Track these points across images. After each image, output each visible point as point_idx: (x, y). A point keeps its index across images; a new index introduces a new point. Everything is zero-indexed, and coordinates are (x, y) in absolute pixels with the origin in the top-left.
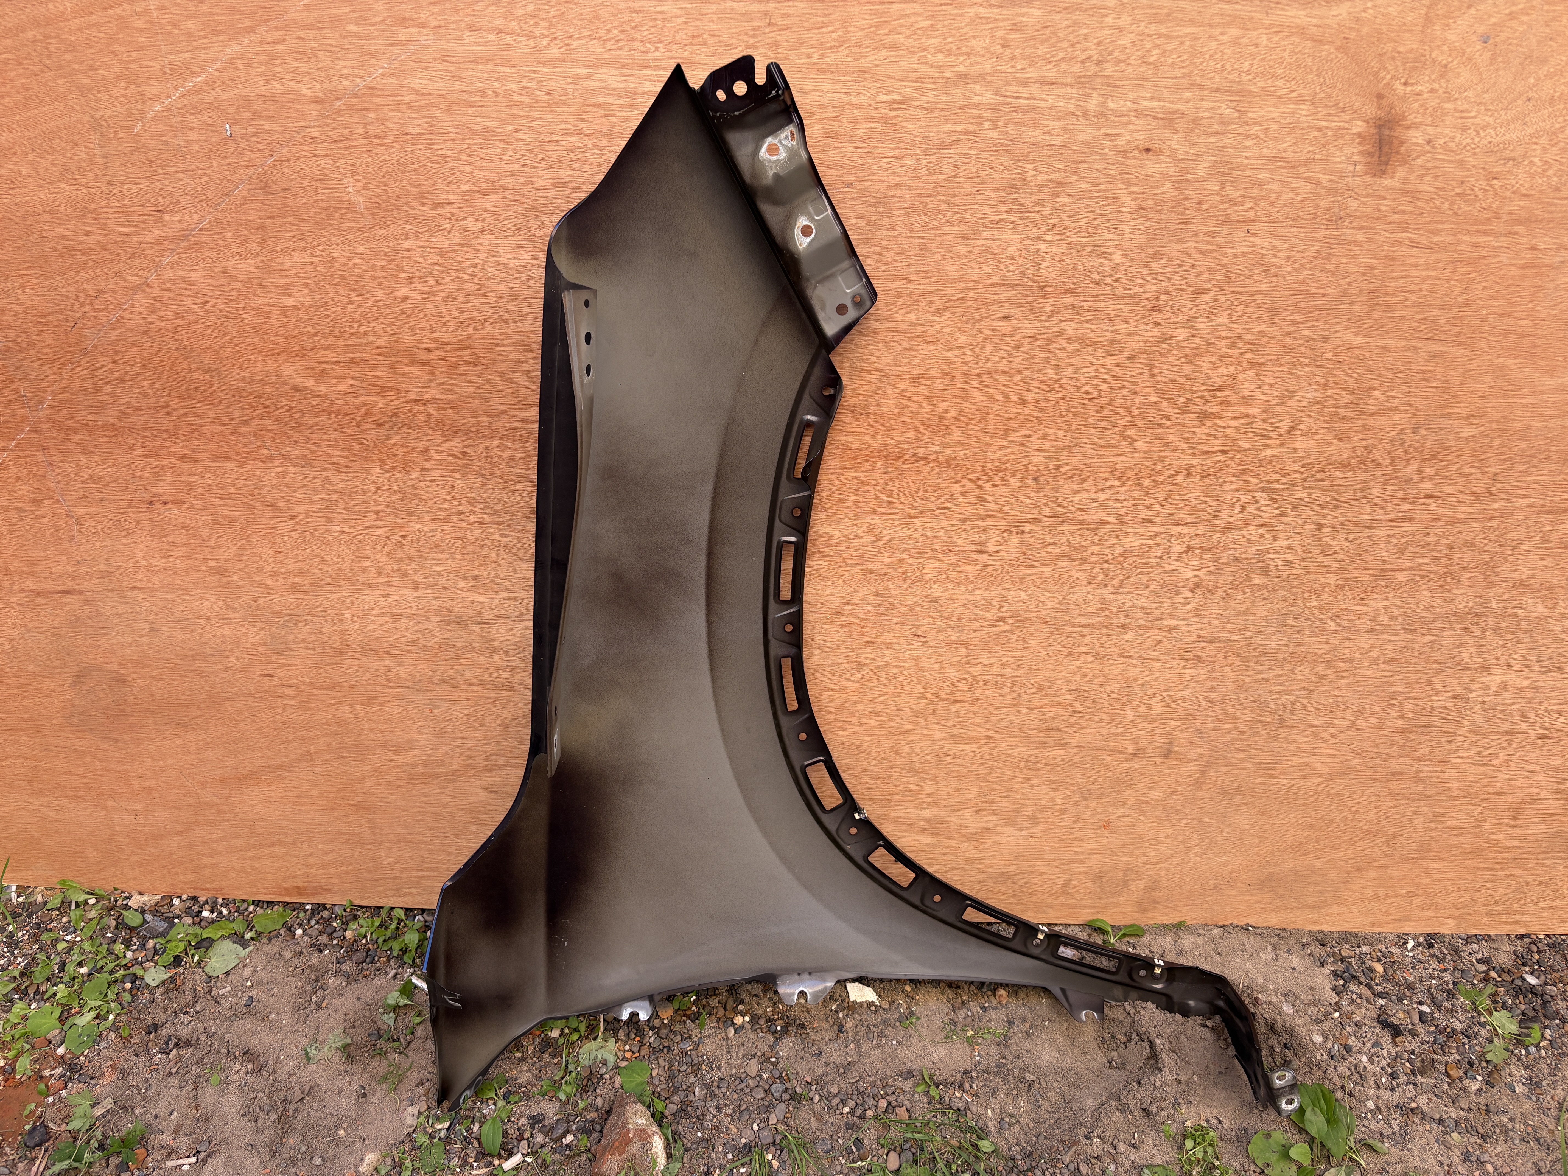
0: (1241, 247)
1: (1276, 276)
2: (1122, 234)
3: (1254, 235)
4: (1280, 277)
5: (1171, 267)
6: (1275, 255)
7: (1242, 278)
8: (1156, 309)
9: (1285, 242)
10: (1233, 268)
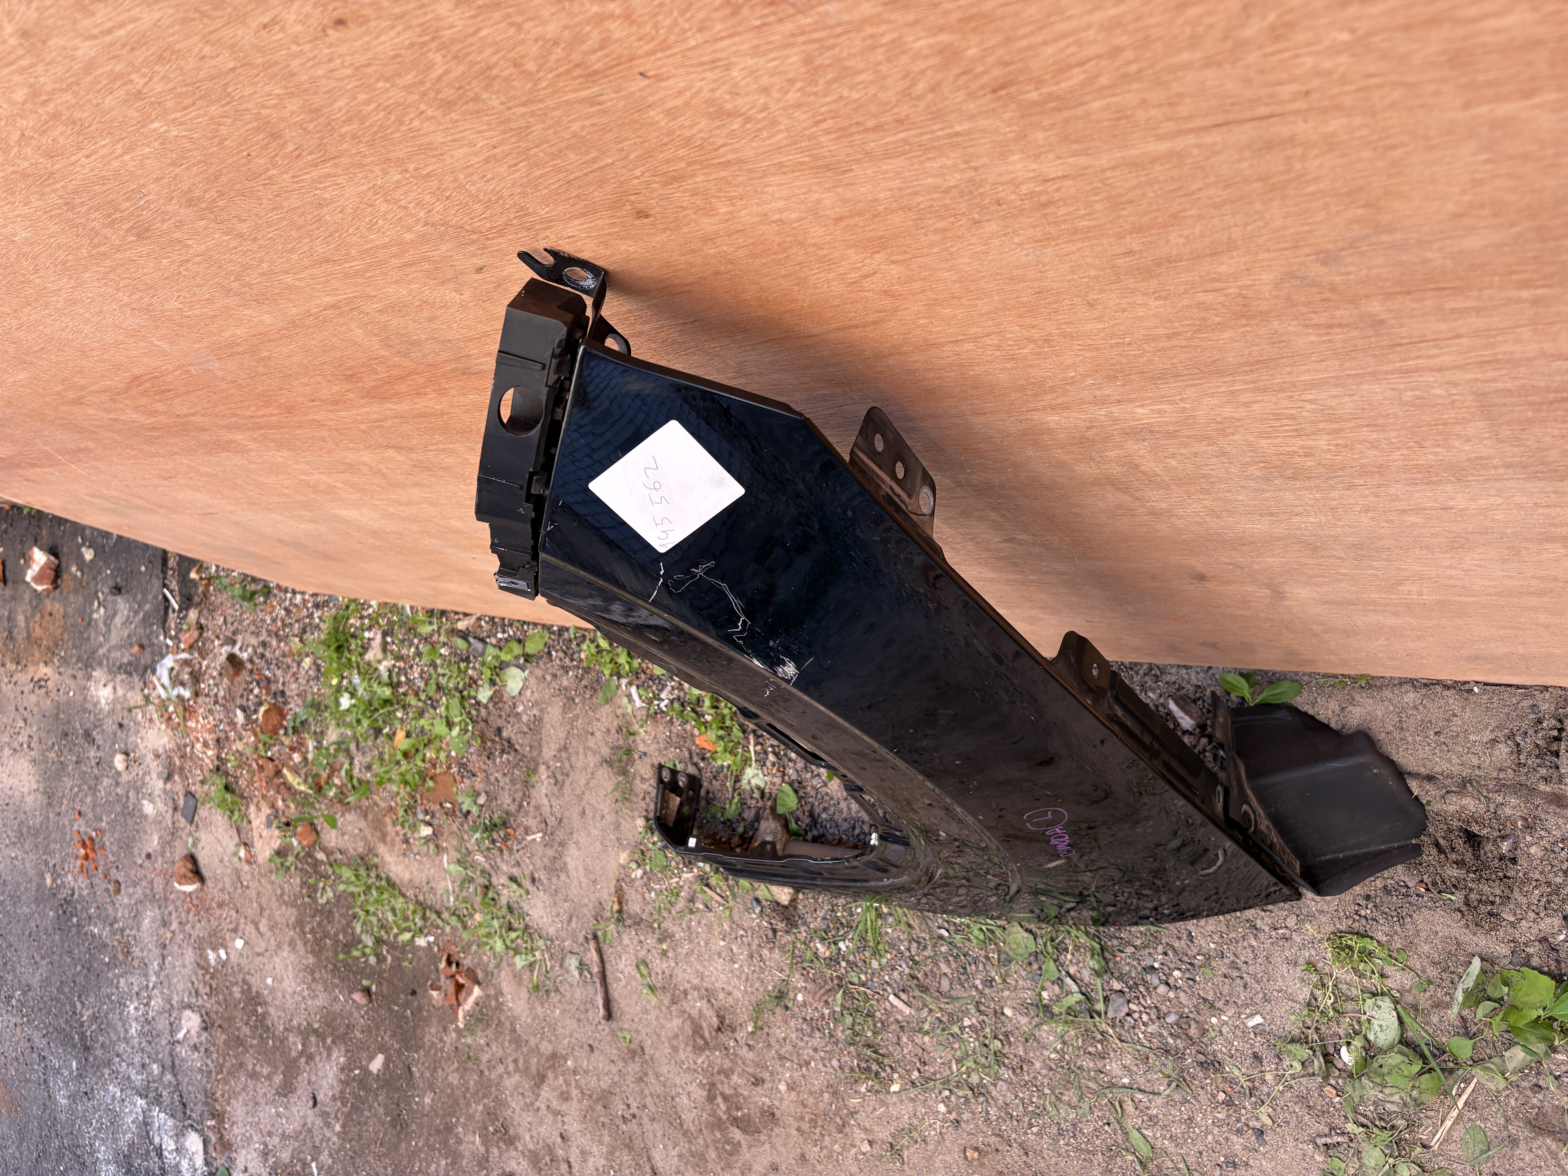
0: (663, 100)
1: (774, 123)
2: (472, 144)
3: (659, 78)
4: (784, 122)
5: (594, 160)
6: (734, 94)
7: (720, 142)
8: (642, 214)
9: (728, 68)
10: (687, 133)
